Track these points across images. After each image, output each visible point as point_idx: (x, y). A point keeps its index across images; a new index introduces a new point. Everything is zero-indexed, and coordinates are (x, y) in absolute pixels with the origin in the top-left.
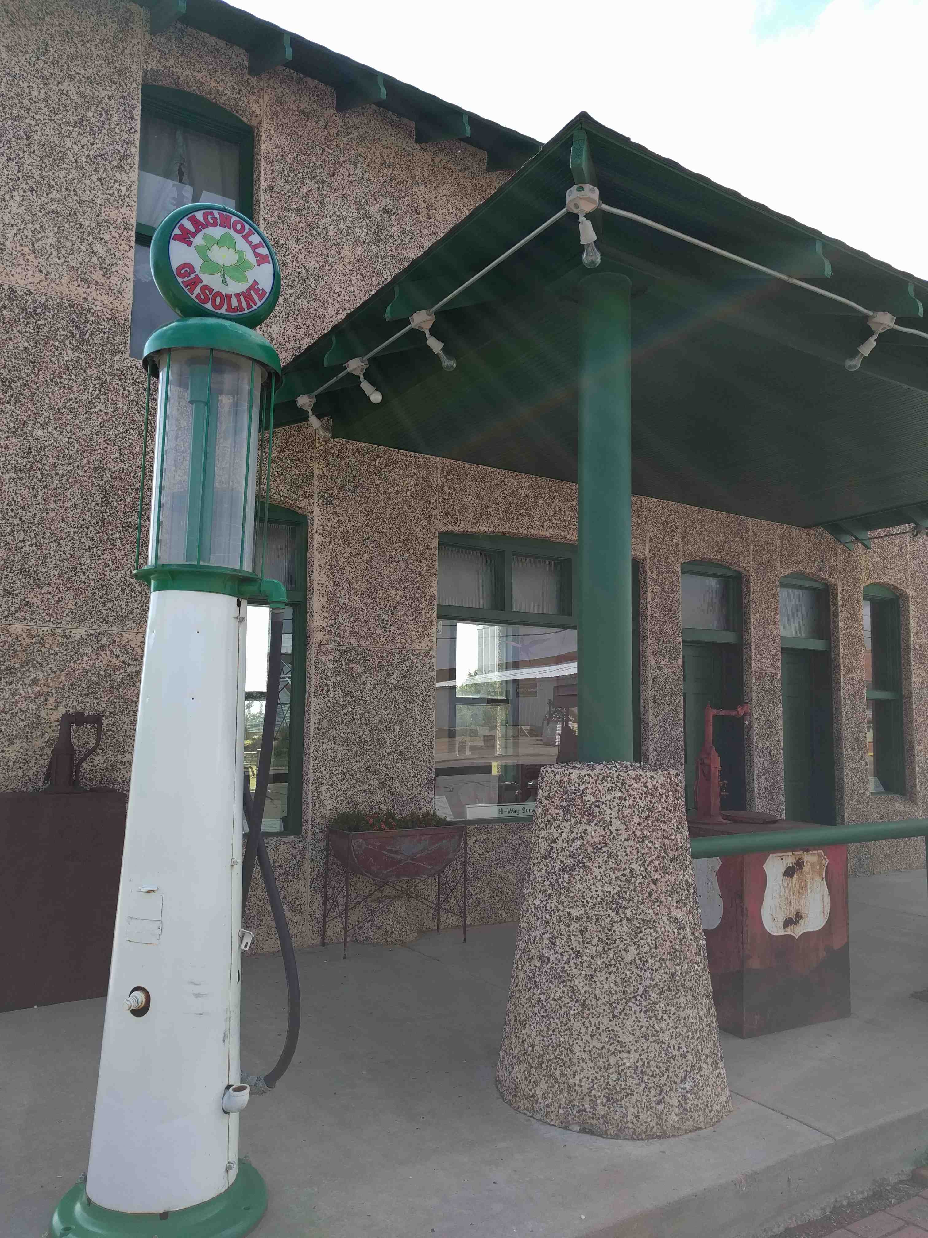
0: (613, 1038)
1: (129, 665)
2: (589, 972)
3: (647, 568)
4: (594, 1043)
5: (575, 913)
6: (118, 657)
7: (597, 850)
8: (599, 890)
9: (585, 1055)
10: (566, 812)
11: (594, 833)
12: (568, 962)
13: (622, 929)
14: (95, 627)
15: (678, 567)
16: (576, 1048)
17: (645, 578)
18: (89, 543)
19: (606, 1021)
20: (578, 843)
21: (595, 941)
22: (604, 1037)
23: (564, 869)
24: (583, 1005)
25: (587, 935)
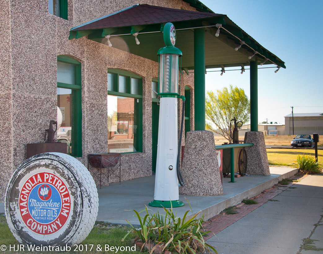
0: (211, 179)
1: (53, 107)
2: (206, 168)
3: (146, 80)
4: (208, 181)
5: (202, 158)
6: (50, 105)
7: (206, 146)
8: (206, 154)
9: (206, 183)
10: (199, 140)
11: (205, 143)
12: (202, 167)
13: (211, 160)
14: (46, 96)
15: (151, 80)
16: (205, 182)
17: (145, 83)
18: (44, 71)
19: (209, 177)
20: (202, 145)
21: (207, 163)
22: (209, 179)
23: (199, 150)
24: (205, 175)
25: (205, 162)
